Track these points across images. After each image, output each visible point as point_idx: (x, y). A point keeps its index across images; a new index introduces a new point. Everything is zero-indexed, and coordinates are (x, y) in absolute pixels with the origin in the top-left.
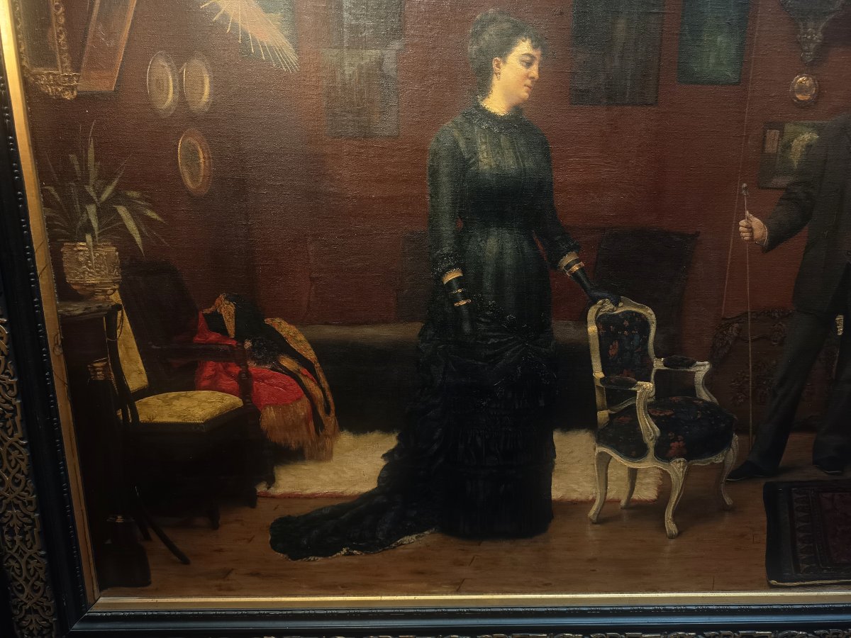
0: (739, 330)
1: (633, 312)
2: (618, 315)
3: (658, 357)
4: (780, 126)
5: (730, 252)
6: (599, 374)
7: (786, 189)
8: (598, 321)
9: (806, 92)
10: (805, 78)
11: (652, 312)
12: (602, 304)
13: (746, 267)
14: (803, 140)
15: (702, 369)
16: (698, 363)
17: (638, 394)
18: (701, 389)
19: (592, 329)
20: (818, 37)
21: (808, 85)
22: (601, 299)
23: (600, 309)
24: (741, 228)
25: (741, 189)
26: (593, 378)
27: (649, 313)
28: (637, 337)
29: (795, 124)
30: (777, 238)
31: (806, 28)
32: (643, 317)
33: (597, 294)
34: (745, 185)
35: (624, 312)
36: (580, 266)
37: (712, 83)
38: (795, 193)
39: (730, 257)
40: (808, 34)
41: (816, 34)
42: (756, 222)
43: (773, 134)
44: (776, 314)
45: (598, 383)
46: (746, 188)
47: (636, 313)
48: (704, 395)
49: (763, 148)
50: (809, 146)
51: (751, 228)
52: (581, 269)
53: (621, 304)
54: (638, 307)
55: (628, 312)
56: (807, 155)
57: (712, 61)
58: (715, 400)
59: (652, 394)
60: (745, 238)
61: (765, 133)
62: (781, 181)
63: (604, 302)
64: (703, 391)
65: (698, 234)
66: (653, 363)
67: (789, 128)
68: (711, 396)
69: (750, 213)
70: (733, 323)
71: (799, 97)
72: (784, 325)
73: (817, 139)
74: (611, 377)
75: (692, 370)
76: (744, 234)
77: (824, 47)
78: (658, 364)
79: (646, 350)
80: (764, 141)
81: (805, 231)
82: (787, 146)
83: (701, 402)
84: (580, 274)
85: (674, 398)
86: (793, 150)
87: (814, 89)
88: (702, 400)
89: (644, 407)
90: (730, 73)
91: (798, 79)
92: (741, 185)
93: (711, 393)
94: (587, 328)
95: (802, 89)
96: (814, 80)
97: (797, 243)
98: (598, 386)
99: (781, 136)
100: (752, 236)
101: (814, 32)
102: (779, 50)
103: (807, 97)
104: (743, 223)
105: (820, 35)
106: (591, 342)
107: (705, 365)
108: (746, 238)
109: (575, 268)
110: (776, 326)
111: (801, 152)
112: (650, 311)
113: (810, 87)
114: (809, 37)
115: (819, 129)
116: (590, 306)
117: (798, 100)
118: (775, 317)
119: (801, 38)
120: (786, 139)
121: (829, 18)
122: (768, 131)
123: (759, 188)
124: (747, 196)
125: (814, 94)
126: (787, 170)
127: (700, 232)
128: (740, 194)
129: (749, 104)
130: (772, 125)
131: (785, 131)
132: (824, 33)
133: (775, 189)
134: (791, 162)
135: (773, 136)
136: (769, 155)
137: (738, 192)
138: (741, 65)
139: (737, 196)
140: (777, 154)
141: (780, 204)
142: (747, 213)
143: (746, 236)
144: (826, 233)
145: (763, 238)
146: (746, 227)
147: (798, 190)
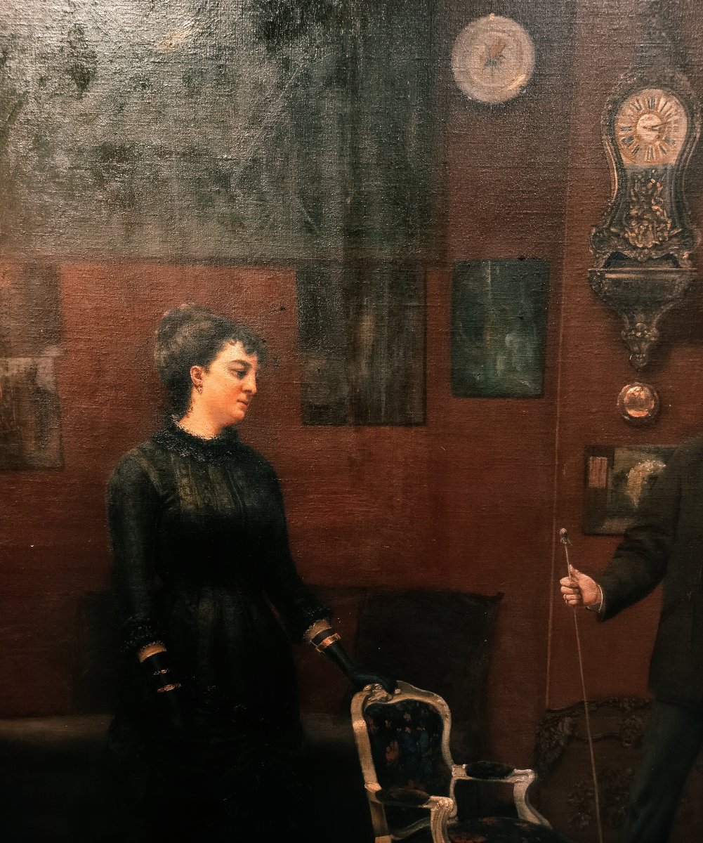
0: (573, 727)
1: (416, 702)
2: (393, 705)
3: (458, 762)
4: (608, 452)
5: (550, 621)
6: (373, 786)
7: (625, 536)
8: (367, 713)
9: (641, 406)
10: (638, 388)
11: (443, 702)
12: (371, 690)
13: (576, 640)
14: (644, 470)
15: (523, 780)
16: (516, 771)
17: (433, 814)
18: (525, 807)
19: (359, 724)
20: (652, 333)
21: (643, 397)
22: (368, 684)
23: (367, 697)
24: (563, 589)
25: (558, 537)
26: (365, 791)
27: (439, 703)
28: (424, 736)
29: (630, 449)
30: (618, 602)
31: (633, 323)
32: (431, 708)
33: (362, 677)
34: (563, 530)
35: (403, 701)
36: (334, 638)
37: (504, 396)
38: (638, 541)
39: (550, 627)
40: (637, 331)
41: (648, 330)
42: (585, 580)
43: (597, 464)
44: (626, 705)
45: (373, 799)
46: (566, 535)
47: (421, 703)
48: (530, 816)
49: (586, 481)
50: (653, 478)
51: (578, 587)
52: (337, 643)
53: (397, 691)
54: (422, 694)
55: (409, 702)
56: (651, 489)
57: (500, 366)
58: (546, 822)
59: (454, 813)
60: (571, 602)
61: (586, 462)
62: (617, 525)
63: (374, 688)
64: (528, 810)
65: (500, 596)
66: (451, 771)
67: (621, 454)
68: (540, 816)
69: (575, 567)
70: (564, 716)
71: (632, 412)
72: (640, 720)
73: (663, 468)
74: (391, 790)
75: (508, 781)
76: (568, 597)
77: (660, 350)
78: (459, 773)
79: (440, 753)
80: (586, 471)
81: (659, 591)
82: (621, 478)
83: (526, 825)
84: (335, 649)
85: (485, 820)
86: (630, 484)
87: (653, 402)
88: (527, 822)
89: (443, 831)
90: (527, 382)
91: (628, 389)
92: (558, 529)
93: (541, 813)
94: (351, 723)
95: (634, 403)
96: (652, 391)
97: (649, 609)
98: (373, 803)
99: (611, 464)
100: (581, 599)
101: (646, 327)
102: (596, 352)
103: (644, 413)
104: (565, 581)
105: (654, 331)
106: (359, 741)
107: (526, 774)
108: (573, 602)
109: (328, 641)
110: (628, 720)
111: (643, 486)
112: (441, 700)
113: (646, 400)
114: (639, 334)
115: (666, 456)
116: (353, 693)
117: (631, 417)
118: (624, 710)
119: (626, 336)
120: (617, 469)
121: (665, 309)
122: (591, 458)
123: (585, 534)
124: (568, 545)
125: (654, 409)
126: (624, 510)
127: (503, 594)
128: (558, 542)
129: (560, 422)
130: (595, 451)
131: (616, 458)
132: (659, 329)
133: (608, 535)
134: (628, 499)
135: (598, 465)
136: (596, 490)
137: (554, 540)
138: (543, 372)
139: (554, 545)
140: (606, 489)
141: (617, 556)
142: (571, 568)
143: (572, 599)
144: (689, 595)
145: (597, 602)
146: (571, 587)
147: (643, 536)
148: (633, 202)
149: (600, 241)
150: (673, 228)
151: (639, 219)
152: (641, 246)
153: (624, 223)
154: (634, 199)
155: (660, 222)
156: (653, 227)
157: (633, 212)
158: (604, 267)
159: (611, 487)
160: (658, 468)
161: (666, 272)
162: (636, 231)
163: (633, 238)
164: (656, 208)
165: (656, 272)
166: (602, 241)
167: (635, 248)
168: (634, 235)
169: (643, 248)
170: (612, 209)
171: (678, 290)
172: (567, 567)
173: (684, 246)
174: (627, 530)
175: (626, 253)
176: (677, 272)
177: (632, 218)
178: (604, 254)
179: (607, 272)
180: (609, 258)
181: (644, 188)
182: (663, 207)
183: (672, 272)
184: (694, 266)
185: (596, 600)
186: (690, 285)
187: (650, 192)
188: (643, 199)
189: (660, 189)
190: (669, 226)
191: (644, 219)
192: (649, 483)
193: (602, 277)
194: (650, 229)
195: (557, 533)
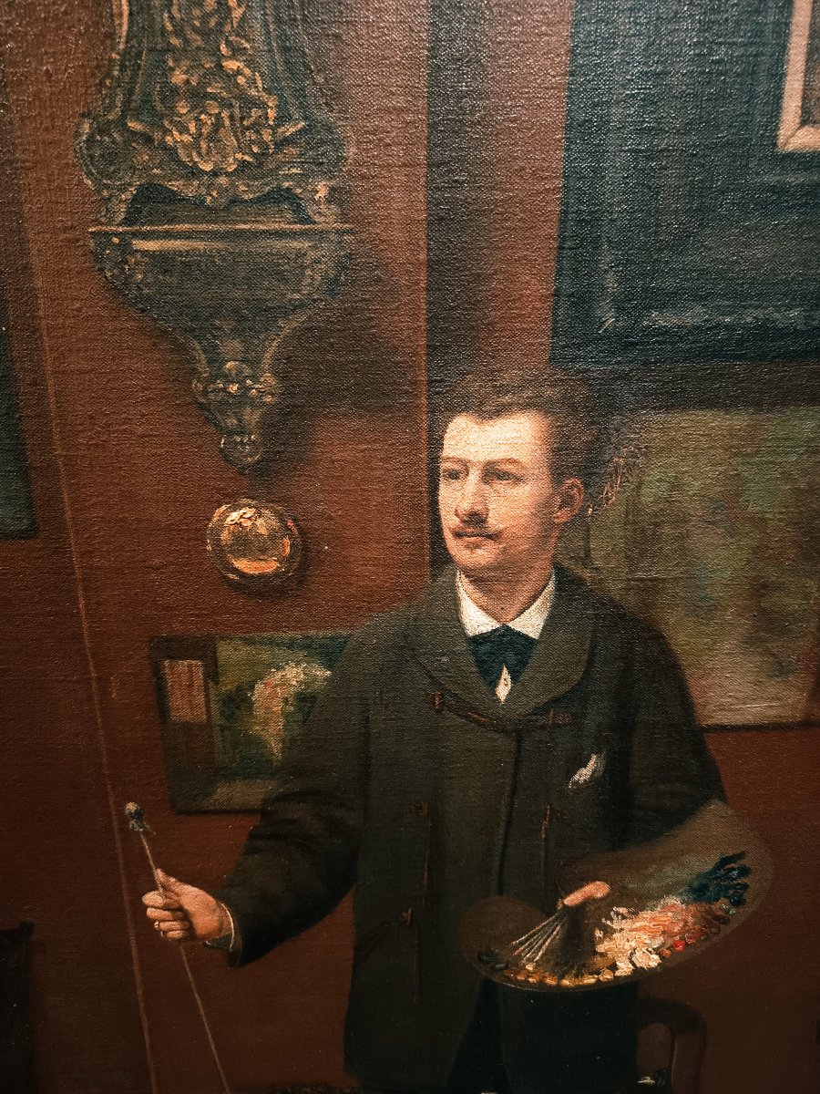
4: (204, 650)
5: (136, 968)
7: (264, 813)
9: (263, 550)
10: (250, 512)
13: (194, 998)
14: (284, 683)
20: (266, 384)
21: (263, 531)
24: (151, 912)
25: (124, 819)
29: (249, 642)
30: (265, 932)
31: (215, 360)
34: (131, 807)
38: (290, 821)
40: (228, 379)
41: (255, 379)
42: (192, 897)
43: (183, 672)
46: (138, 815)
49: (163, 710)
50: (305, 699)
51: (181, 909)
56: (304, 722)
60: (171, 934)
61: (157, 670)
65: (27, 930)
67: (230, 653)
69: (168, 873)
71: (242, 565)
73: (326, 679)
76: (164, 926)
77: (290, 419)
80: (160, 691)
81: (345, 911)
82: (238, 702)
86: (259, 712)
87: (287, 541)
91: (225, 515)
92: (120, 806)
95: (245, 543)
96: (281, 518)
97: (328, 944)
99: (213, 673)
100: (190, 929)
101: (247, 371)
102: (140, 430)
103: (270, 566)
104: (152, 898)
105: (269, 379)
108: (176, 934)
111: (287, 716)
113: (272, 536)
114: (234, 388)
115: (328, 654)
117: (242, 575)
119: (205, 393)
120: (228, 685)
121: (287, 326)
122: (166, 663)
123: (179, 813)
124: (146, 833)
125: (291, 556)
126: (252, 763)
127: (32, 925)
128: (124, 828)
129: (86, 589)
130: (175, 648)
131: (221, 661)
132: (282, 376)
133: (228, 812)
134: (258, 742)
135: (184, 678)
136: (187, 728)
137: (115, 824)
138: (26, 478)
139: (117, 836)
140: (209, 724)
141: (251, 851)
142: (159, 874)
143: (174, 930)
144: (407, 915)
145: (224, 933)
146: (165, 908)
147: (297, 811)
148: (170, 49)
149: (108, 161)
150: (282, 118)
151: (197, 97)
152: (208, 167)
153: (159, 107)
154: (175, 41)
155: (250, 103)
156: (232, 118)
157: (178, 78)
158: (128, 221)
159: (217, 719)
160: (315, 678)
161: (280, 234)
162: (193, 129)
163: (185, 146)
164: (232, 65)
165: (256, 235)
166: (110, 157)
167: (194, 173)
168: (186, 138)
169: (215, 174)
170: (123, 68)
171: (313, 279)
172: (152, 875)
173: (319, 167)
174: (265, 801)
175: (175, 185)
176: (303, 233)
177: (175, 91)
178: (123, 189)
179: (135, 235)
180: (135, 199)
181: (197, 12)
182: (250, 63)
183: (294, 235)
184: (344, 217)
185: (220, 929)
186: (342, 267)
187: (212, 23)
188: (197, 40)
189: (237, 13)
190: (272, 113)
191: (207, 96)
192: (300, 709)
193: (125, 247)
194: (227, 123)
195: (121, 812)
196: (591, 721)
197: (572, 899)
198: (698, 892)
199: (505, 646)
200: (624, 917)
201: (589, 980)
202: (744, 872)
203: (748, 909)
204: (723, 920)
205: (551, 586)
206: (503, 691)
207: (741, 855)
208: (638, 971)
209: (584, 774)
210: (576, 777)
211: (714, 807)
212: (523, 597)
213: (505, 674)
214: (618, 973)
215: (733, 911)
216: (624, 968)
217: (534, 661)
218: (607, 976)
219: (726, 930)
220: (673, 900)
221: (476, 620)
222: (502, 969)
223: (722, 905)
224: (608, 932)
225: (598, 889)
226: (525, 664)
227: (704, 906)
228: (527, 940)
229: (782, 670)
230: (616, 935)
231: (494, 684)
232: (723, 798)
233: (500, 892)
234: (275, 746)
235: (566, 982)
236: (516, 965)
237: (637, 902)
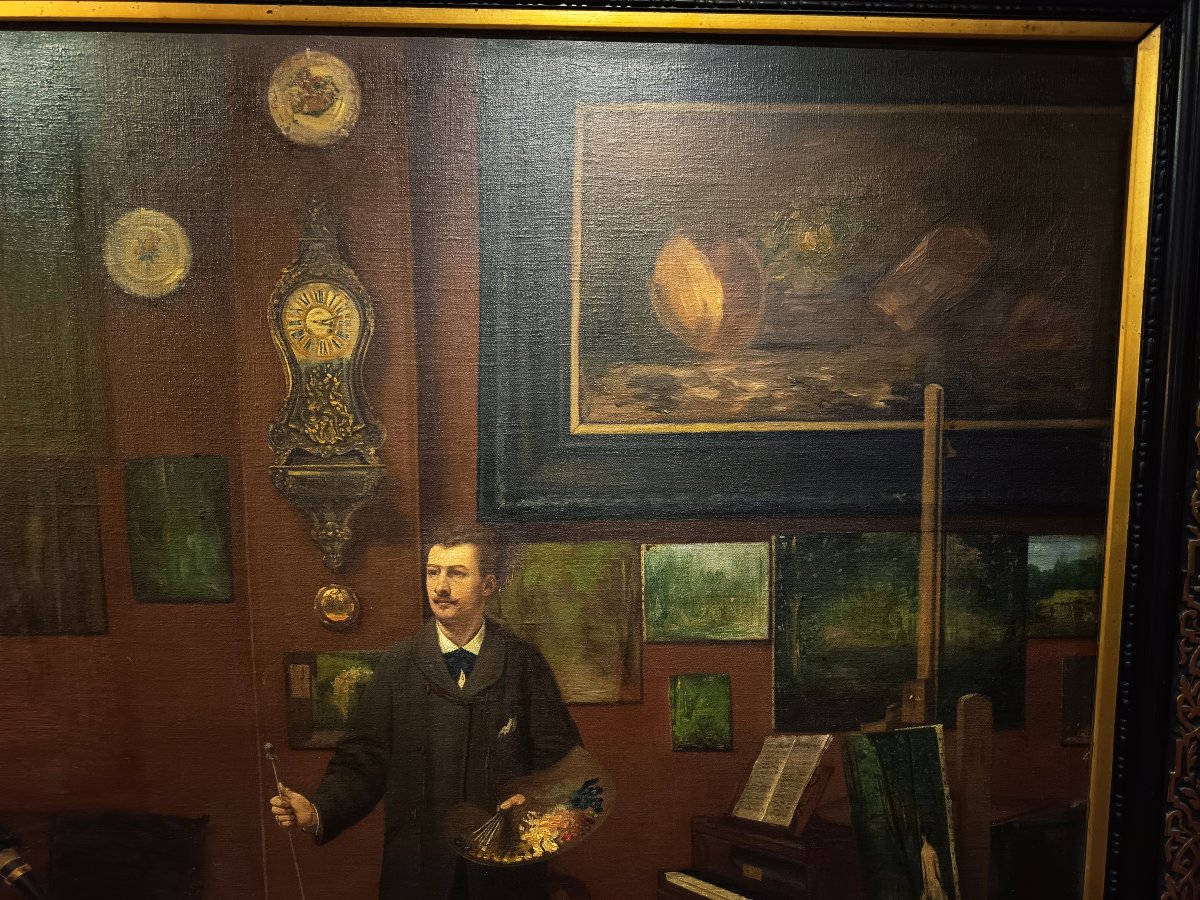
4: (310, 659)
5: (264, 845)
7: (337, 750)
9: (341, 609)
10: (335, 591)
13: (294, 866)
14: (349, 678)
20: (345, 532)
21: (341, 599)
24: (274, 809)
25: (264, 752)
29: (333, 656)
30: (336, 822)
31: (323, 521)
34: (268, 745)
36: (24, 869)
37: (190, 601)
38: (351, 755)
40: (328, 530)
41: (341, 530)
42: (297, 799)
43: (299, 671)
46: (271, 750)
49: (288, 690)
50: (360, 687)
51: (290, 807)
52: (27, 875)
56: (360, 698)
57: (184, 570)
60: (284, 823)
61: (286, 670)
62: (332, 738)
65: (206, 818)
67: (323, 661)
69: (285, 785)
71: (331, 616)
73: (371, 675)
76: (281, 818)
77: (356, 547)
80: (287, 681)
82: (326, 687)
84: (26, 882)
86: (337, 693)
87: (353, 605)
90: (215, 587)
91: (323, 592)
92: (263, 745)
95: (333, 606)
96: (350, 593)
97: (370, 831)
99: (314, 672)
100: (294, 820)
101: (337, 526)
102: (286, 553)
103: (344, 617)
104: (276, 800)
105: (347, 529)
108: (287, 823)
109: (18, 873)
111: (351, 695)
113: (345, 602)
114: (330, 534)
115: (372, 663)
117: (331, 621)
119: (317, 536)
120: (321, 678)
121: (356, 507)
122: (291, 666)
123: (293, 749)
124: (275, 761)
125: (354, 612)
126: (332, 721)
127: (209, 816)
128: (263, 758)
129: (254, 627)
130: (295, 658)
131: (318, 666)
132: (353, 528)
133: (318, 749)
134: (337, 710)
135: (300, 674)
136: (300, 701)
137: (259, 755)
138: (232, 576)
139: (260, 762)
140: (311, 699)
141: (330, 772)
142: (280, 785)
143: (285, 820)
144: (414, 813)
145: (313, 823)
146: (282, 806)
147: (354, 749)
148: (309, 397)
149: (279, 439)
150: (355, 424)
151: (319, 415)
152: (324, 442)
153: (303, 419)
154: (311, 394)
155: (341, 417)
156: (334, 423)
157: (311, 408)
158: (286, 464)
159: (315, 697)
160: (365, 675)
161: (354, 469)
162: (317, 426)
163: (313, 434)
164: (334, 403)
165: (344, 469)
166: (280, 438)
167: (317, 444)
168: (314, 431)
169: (326, 444)
170: (288, 404)
171: (367, 488)
172: (276, 786)
173: (372, 442)
174: (338, 743)
175: (308, 449)
176: (364, 468)
177: (310, 412)
178: (286, 450)
179: (290, 469)
180: (291, 455)
181: (320, 383)
182: (343, 403)
183: (359, 469)
184: (381, 461)
185: (311, 820)
186: (380, 482)
187: (327, 387)
188: (320, 394)
189: (337, 384)
190: (351, 421)
191: (324, 414)
192: (357, 692)
193: (285, 474)
194: (332, 425)
195: (262, 749)
196: (508, 699)
197: (505, 805)
198: (575, 803)
199: (460, 659)
200: (535, 818)
201: (519, 859)
202: (600, 791)
203: (605, 815)
204: (591, 821)
205: (483, 627)
206: (461, 683)
207: (596, 780)
208: (545, 853)
209: (506, 729)
210: (502, 731)
211: (578, 749)
212: (470, 633)
213: (462, 674)
214: (535, 855)
215: (596, 816)
216: (538, 852)
217: (476, 667)
218: (528, 856)
219: (594, 828)
220: (562, 807)
221: (447, 645)
222: (469, 850)
223: (590, 811)
224: (527, 827)
225: (518, 799)
226: (471, 668)
227: (580, 812)
228: (481, 831)
229: (604, 673)
230: (531, 829)
231: (457, 679)
232: (582, 745)
233: (465, 800)
234: (344, 712)
235: (505, 860)
236: (475, 847)
237: (542, 809)
